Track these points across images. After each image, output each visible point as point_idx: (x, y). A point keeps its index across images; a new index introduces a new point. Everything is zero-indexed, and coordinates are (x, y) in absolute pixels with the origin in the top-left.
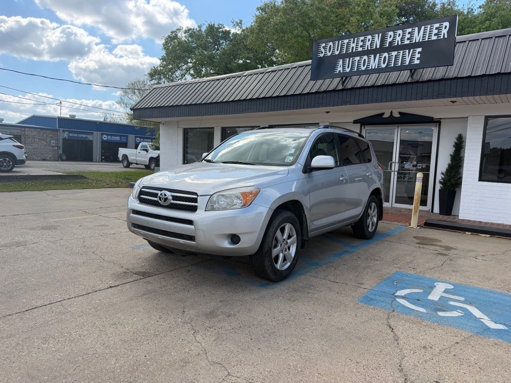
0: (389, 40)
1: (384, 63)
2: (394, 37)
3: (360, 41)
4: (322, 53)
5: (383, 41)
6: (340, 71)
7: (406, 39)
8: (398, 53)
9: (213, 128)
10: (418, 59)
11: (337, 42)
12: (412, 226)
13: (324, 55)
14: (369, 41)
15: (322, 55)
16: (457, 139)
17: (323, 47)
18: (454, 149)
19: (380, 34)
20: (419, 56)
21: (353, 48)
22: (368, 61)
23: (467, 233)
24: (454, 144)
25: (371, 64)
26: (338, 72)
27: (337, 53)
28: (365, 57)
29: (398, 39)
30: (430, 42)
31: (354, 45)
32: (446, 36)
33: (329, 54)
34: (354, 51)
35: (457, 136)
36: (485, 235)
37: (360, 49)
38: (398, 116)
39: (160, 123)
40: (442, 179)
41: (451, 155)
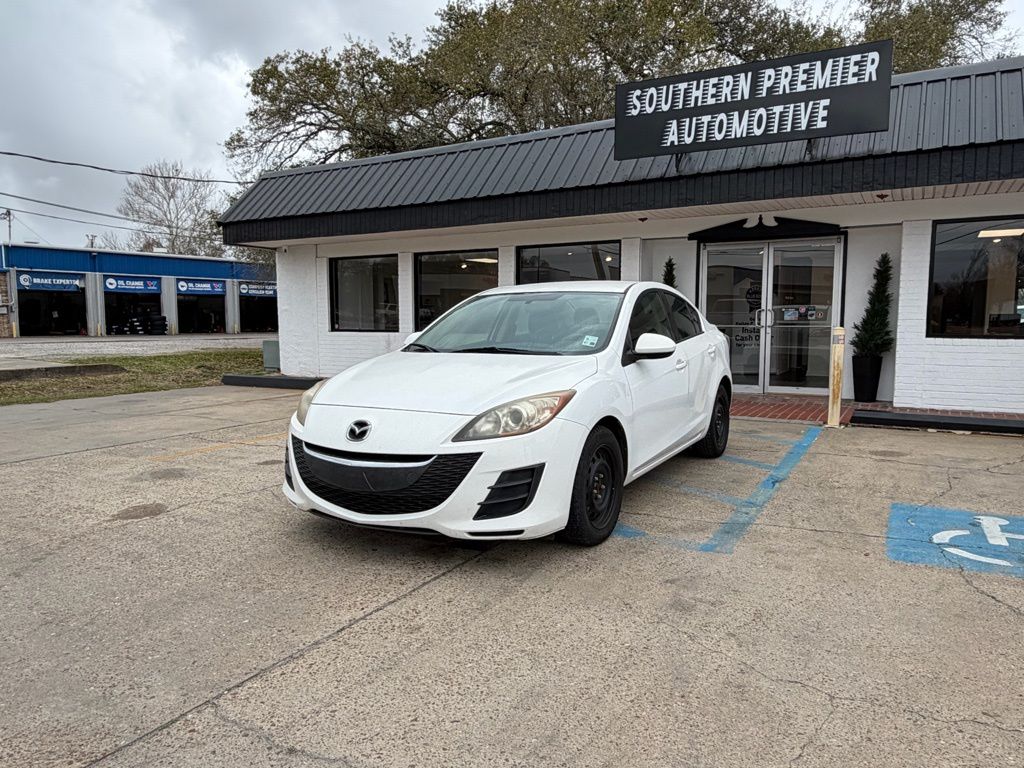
0: (767, 84)
1: (759, 127)
2: (776, 79)
3: (711, 86)
4: (635, 108)
5: (755, 86)
6: (672, 142)
7: (799, 83)
8: (785, 108)
9: (396, 255)
10: (823, 119)
11: (665, 87)
12: (830, 424)
13: (641, 111)
14: (728, 86)
15: (635, 112)
16: (880, 264)
17: (638, 97)
18: (875, 281)
19: (750, 74)
20: (824, 113)
21: (697, 98)
22: (728, 124)
23: (929, 430)
24: (873, 272)
25: (734, 130)
26: (669, 144)
27: (665, 108)
28: (722, 116)
29: (785, 82)
30: (844, 88)
31: (699, 93)
32: (874, 78)
33: (650, 110)
34: (699, 104)
35: (878, 257)
36: (961, 432)
37: (711, 101)
38: (774, 224)
39: (275, 249)
40: (857, 336)
41: (870, 293)
